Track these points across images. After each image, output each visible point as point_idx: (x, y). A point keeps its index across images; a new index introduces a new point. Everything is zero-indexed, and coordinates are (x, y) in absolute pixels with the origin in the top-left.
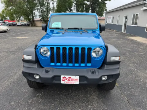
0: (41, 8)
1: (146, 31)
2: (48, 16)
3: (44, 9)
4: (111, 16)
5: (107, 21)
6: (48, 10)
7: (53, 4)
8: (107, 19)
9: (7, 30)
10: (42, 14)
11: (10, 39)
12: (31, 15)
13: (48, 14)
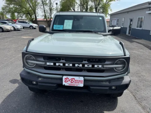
1: (150, 34)
2: (51, 16)
3: (47, 8)
4: (116, 19)
5: (111, 23)
6: (51, 10)
7: (57, 4)
8: (111, 22)
9: (11, 29)
10: (45, 13)
11: (15, 38)
12: (34, 14)
13: (51, 14)
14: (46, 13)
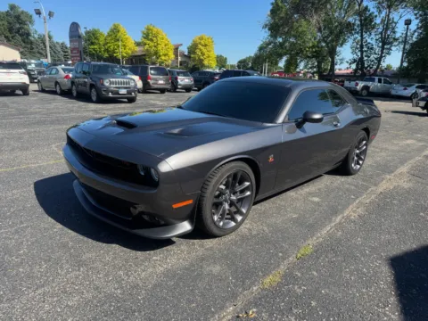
0: (362, 36)
2: (379, 62)
3: (372, 39)
6: (386, 42)
7: (408, 23)
10: (362, 55)
12: (330, 59)
13: (381, 57)
14: (364, 54)
